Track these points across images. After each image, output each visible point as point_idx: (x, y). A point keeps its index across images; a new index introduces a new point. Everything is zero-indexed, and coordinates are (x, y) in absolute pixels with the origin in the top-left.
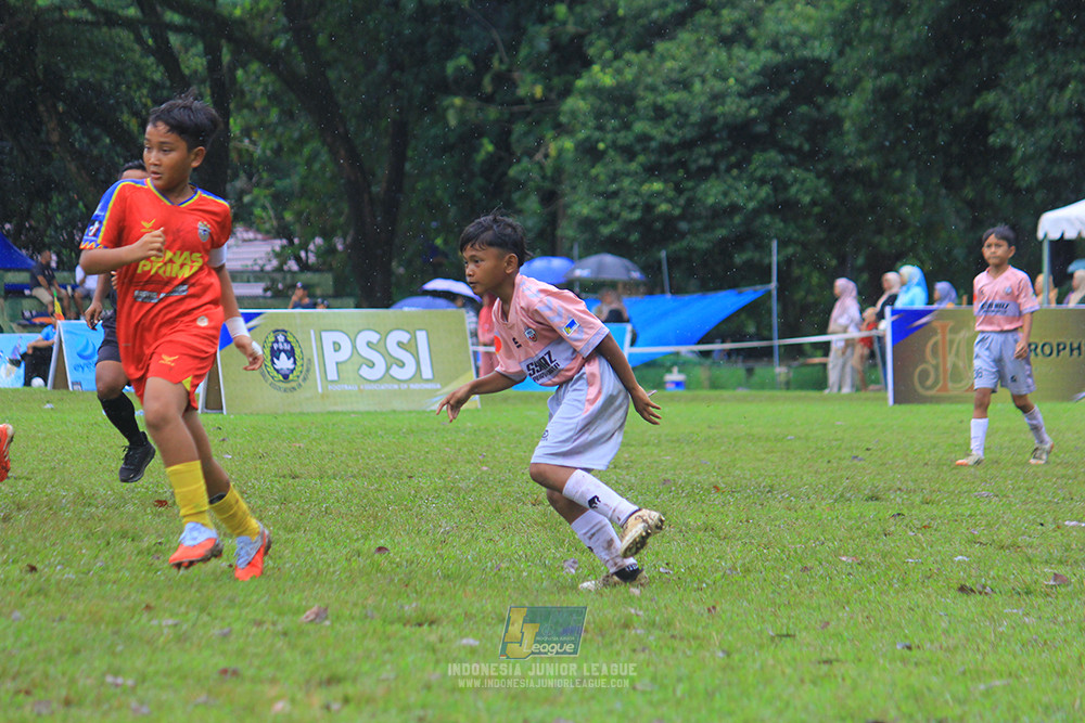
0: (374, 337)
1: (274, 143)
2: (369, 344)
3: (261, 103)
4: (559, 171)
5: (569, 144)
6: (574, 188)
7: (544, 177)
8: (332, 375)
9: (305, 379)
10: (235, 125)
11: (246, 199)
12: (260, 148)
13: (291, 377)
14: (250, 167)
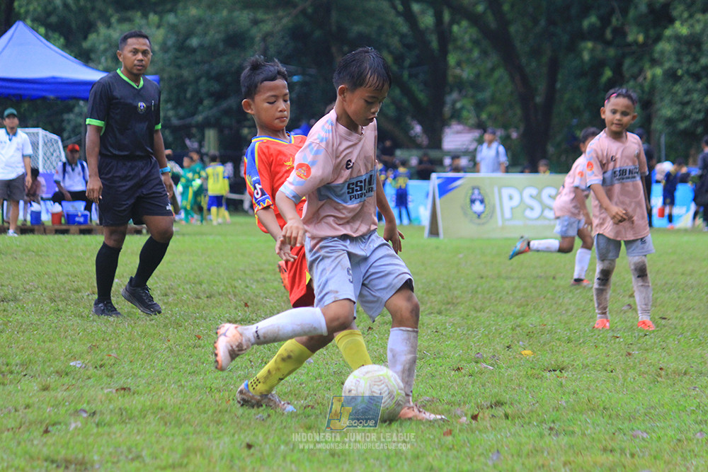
0: (534, 192)
1: (475, 71)
2: (531, 196)
3: (469, 45)
4: (653, 88)
5: (659, 71)
6: (662, 99)
7: (643, 92)
8: (508, 214)
9: (491, 217)
10: (452, 59)
11: (458, 105)
12: (467, 73)
13: (483, 216)
14: (460, 85)
